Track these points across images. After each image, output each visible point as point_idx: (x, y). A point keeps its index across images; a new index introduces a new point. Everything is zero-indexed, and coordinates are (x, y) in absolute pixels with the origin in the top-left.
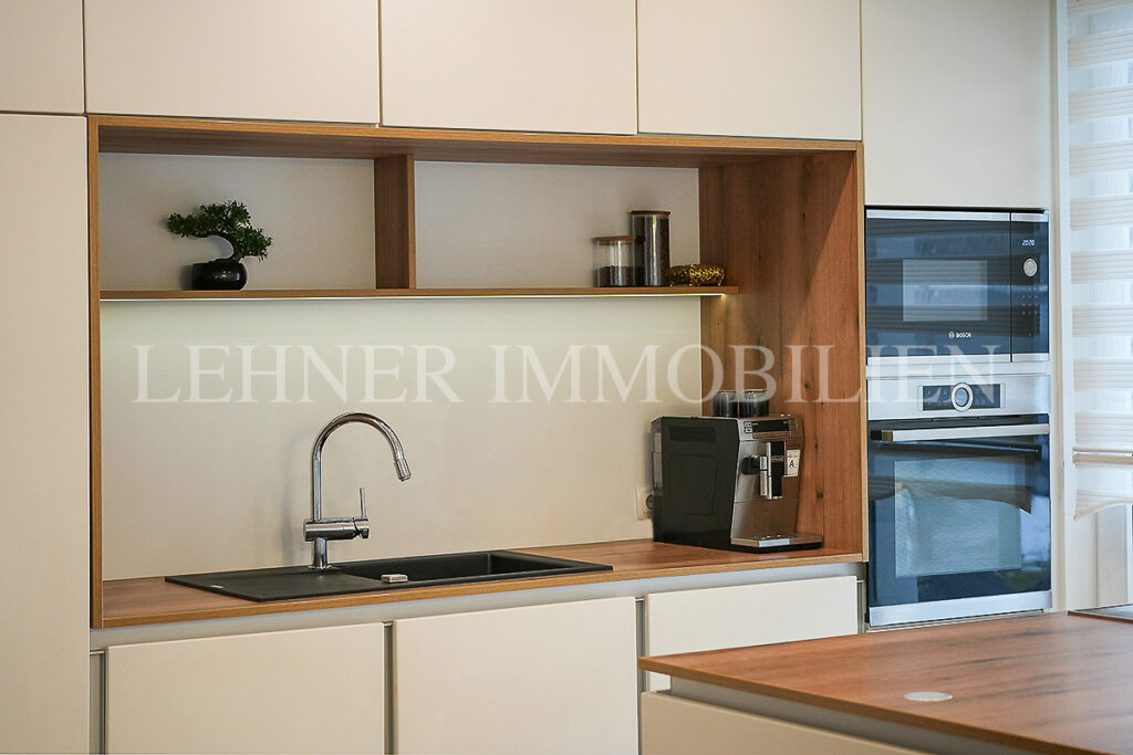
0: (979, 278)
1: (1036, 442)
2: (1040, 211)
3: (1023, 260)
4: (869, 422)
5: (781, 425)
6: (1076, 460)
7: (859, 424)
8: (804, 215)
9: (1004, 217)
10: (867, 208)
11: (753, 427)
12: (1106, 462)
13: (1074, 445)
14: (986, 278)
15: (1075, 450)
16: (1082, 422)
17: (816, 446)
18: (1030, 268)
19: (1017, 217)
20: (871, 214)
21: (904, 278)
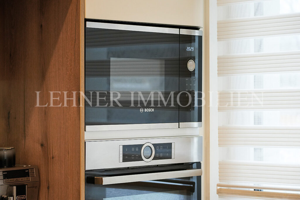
0: (159, 73)
1: (191, 180)
2: (197, 28)
3: (186, 61)
4: (86, 171)
5: (24, 173)
6: (219, 192)
7: (79, 173)
8: (41, 26)
9: (175, 31)
10: (86, 20)
11: (4, 175)
12: (239, 194)
13: (218, 182)
14: (164, 73)
15: (218, 185)
16: (223, 167)
17: (48, 188)
18: (191, 66)
19: (184, 32)
20: (90, 25)
21: (111, 73)
